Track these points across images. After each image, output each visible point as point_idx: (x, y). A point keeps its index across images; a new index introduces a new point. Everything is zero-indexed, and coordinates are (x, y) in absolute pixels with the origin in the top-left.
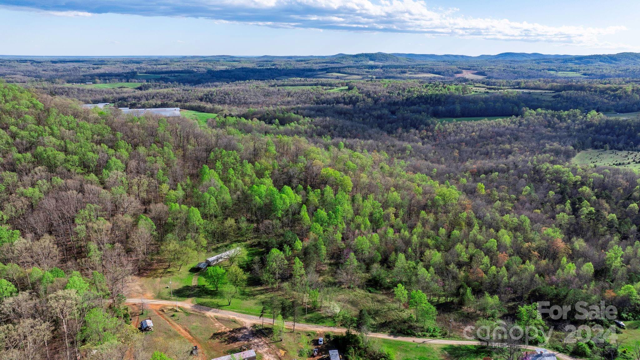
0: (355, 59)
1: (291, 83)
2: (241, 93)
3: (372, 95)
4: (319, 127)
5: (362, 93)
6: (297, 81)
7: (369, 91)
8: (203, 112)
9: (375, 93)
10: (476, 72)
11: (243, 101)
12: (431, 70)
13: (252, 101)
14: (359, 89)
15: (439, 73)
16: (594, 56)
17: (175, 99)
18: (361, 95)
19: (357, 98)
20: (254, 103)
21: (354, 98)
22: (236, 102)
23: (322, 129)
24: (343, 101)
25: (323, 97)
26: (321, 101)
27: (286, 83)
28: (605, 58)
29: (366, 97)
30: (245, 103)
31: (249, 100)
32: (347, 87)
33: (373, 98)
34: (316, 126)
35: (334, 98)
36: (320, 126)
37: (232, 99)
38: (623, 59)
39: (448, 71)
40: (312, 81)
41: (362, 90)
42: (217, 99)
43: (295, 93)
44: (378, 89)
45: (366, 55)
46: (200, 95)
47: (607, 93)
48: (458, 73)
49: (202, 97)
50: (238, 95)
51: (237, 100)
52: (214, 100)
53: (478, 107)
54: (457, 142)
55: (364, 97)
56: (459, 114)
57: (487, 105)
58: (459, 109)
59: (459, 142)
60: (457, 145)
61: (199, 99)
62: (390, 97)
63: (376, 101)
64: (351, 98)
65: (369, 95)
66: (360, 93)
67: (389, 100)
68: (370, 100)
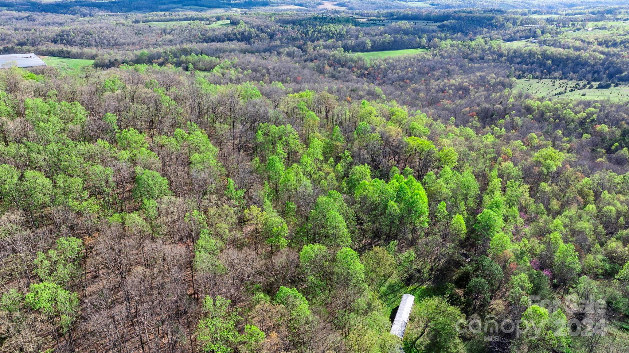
1: (157, 18)
2: (107, 32)
3: (266, 30)
5: (253, 27)
6: (161, 16)
7: (259, 26)
8: (68, 57)
9: (268, 27)
10: (336, 3)
11: (113, 42)
12: (293, 2)
13: (124, 41)
14: (247, 23)
15: (301, 5)
17: (16, 42)
18: (252, 29)
19: (249, 34)
20: (129, 44)
21: (246, 33)
22: (103, 43)
24: (234, 37)
26: (209, 37)
27: (150, 18)
29: (259, 33)
30: (116, 44)
31: (122, 41)
32: (228, 22)
33: (267, 33)
35: (225, 35)
37: (98, 40)
39: (309, 2)
40: (178, 15)
41: (250, 24)
42: (77, 39)
43: (172, 30)
46: (52, 35)
48: (319, 4)
49: (54, 38)
50: (103, 34)
51: (105, 41)
52: (75, 42)
53: (387, 40)
54: (400, 80)
55: (257, 32)
56: (369, 48)
57: (394, 38)
58: (369, 43)
59: (402, 79)
60: (402, 83)
61: (52, 42)
62: (285, 31)
63: (271, 37)
64: (242, 33)
65: (262, 30)
66: (250, 28)
67: (286, 35)
68: (264, 35)
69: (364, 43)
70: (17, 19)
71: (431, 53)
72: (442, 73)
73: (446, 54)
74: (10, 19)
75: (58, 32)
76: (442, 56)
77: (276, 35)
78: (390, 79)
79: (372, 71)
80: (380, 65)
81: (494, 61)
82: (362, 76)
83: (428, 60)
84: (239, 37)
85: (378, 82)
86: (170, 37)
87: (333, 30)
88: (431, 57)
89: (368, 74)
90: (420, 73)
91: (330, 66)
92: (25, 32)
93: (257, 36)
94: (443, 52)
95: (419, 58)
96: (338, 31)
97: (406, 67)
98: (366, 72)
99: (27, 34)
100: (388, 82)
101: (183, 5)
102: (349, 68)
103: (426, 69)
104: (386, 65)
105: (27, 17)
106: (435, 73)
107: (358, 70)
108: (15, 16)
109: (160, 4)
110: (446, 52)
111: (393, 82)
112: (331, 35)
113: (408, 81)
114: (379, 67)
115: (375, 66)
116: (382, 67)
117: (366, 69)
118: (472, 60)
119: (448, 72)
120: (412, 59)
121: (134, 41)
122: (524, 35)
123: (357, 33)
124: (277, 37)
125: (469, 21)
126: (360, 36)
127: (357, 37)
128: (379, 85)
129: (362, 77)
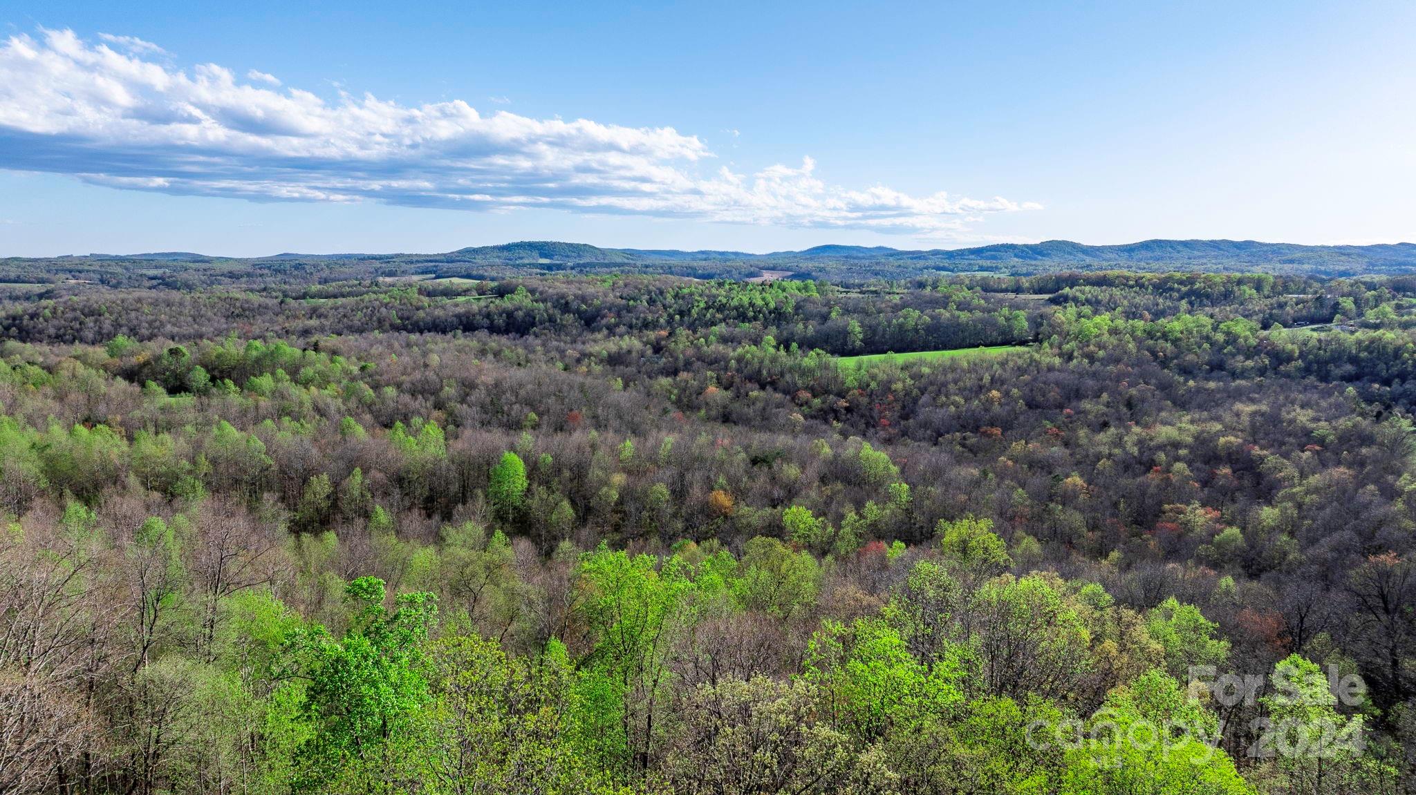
0: (505, 254)
3: (574, 305)
4: (390, 391)
5: (544, 301)
7: (563, 296)
9: (583, 299)
10: (790, 273)
14: (532, 291)
16: (1003, 246)
18: (541, 305)
19: (530, 315)
21: (521, 313)
23: (407, 398)
24: (486, 322)
25: (421, 314)
28: (1023, 251)
29: (557, 313)
33: (578, 312)
34: (376, 387)
35: (458, 316)
36: (399, 386)
38: (1055, 252)
39: (729, 272)
41: (541, 293)
44: (591, 290)
45: (531, 246)
47: (1172, 289)
53: (911, 323)
54: (963, 428)
55: (551, 312)
56: (858, 343)
57: (932, 317)
58: (858, 329)
59: (970, 424)
60: (973, 440)
62: (629, 310)
63: (590, 321)
64: (510, 315)
65: (565, 307)
66: (537, 301)
67: (627, 317)
68: (569, 318)
69: (845, 333)
71: (1056, 351)
72: (1108, 405)
73: (1101, 353)
76: (1091, 358)
77: (603, 317)
78: (925, 425)
79: (864, 400)
80: (890, 382)
81: (1262, 372)
82: (826, 415)
83: (1051, 369)
84: (500, 321)
85: (882, 434)
87: (759, 302)
88: (1057, 361)
89: (848, 410)
90: (1031, 405)
91: (726, 389)
93: (551, 319)
94: (1092, 348)
95: (1020, 362)
96: (772, 305)
97: (981, 388)
98: (843, 403)
100: (920, 433)
102: (786, 392)
103: (1054, 394)
104: (909, 382)
106: (1086, 405)
107: (814, 396)
110: (1101, 346)
111: (940, 435)
112: (751, 314)
113: (997, 431)
114: (886, 387)
115: (873, 385)
116: (899, 386)
117: (841, 394)
118: (1187, 371)
119: (1129, 404)
120: (996, 367)
122: (1304, 312)
123: (825, 309)
124: (604, 322)
125: (1132, 287)
126: (834, 315)
127: (825, 318)
128: (888, 441)
129: (826, 421)
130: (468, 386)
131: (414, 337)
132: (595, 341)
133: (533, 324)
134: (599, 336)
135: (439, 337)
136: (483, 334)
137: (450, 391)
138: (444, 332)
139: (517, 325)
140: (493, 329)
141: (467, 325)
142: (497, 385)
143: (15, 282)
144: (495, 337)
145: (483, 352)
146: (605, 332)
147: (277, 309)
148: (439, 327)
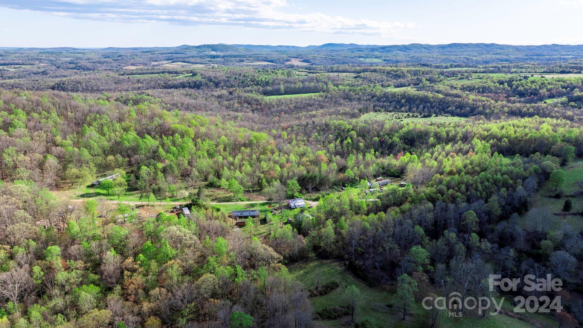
0: (198, 50)
1: (140, 72)
2: (93, 81)
3: (213, 80)
5: (205, 78)
6: (145, 70)
7: (210, 77)
9: (216, 78)
10: (302, 60)
11: (96, 88)
12: (265, 59)
13: (104, 88)
14: (202, 75)
15: (272, 61)
16: (393, 46)
18: (204, 80)
19: (201, 83)
20: (107, 90)
21: (198, 82)
22: (88, 90)
24: (188, 85)
25: (170, 82)
26: (169, 85)
27: (134, 72)
28: (401, 48)
29: (208, 82)
30: (98, 90)
31: (102, 87)
32: (191, 74)
33: (214, 82)
35: (181, 83)
37: (84, 87)
38: (413, 48)
39: (279, 59)
41: (204, 75)
42: (69, 87)
43: (145, 80)
44: (219, 74)
45: (208, 46)
46: (52, 84)
48: (288, 61)
49: (53, 86)
50: (90, 83)
51: (89, 88)
52: (67, 88)
55: (206, 81)
56: (283, 92)
61: (51, 88)
62: (228, 81)
63: (217, 85)
64: (195, 82)
65: (210, 80)
66: (202, 78)
67: (228, 84)
68: (211, 83)
69: (279, 89)
70: (35, 74)
71: (319, 95)
74: (29, 74)
75: (57, 82)
77: (221, 83)
84: (192, 85)
86: (140, 85)
88: (316, 98)
92: (33, 82)
93: (206, 84)
95: (307, 98)
99: (34, 83)
101: (173, 62)
105: (42, 72)
108: (34, 72)
109: (153, 61)
121: (111, 88)
124: (221, 85)
126: (281, 84)
130: (182, 104)
131: (169, 90)
132: (216, 91)
133: (201, 86)
134: (218, 89)
135: (176, 90)
136: (187, 89)
137: (179, 105)
138: (177, 88)
139: (197, 86)
140: (190, 87)
141: (183, 86)
142: (188, 104)
143: (22, 65)
144: (191, 89)
145: (187, 95)
146: (221, 88)
147: (128, 80)
148: (175, 87)
